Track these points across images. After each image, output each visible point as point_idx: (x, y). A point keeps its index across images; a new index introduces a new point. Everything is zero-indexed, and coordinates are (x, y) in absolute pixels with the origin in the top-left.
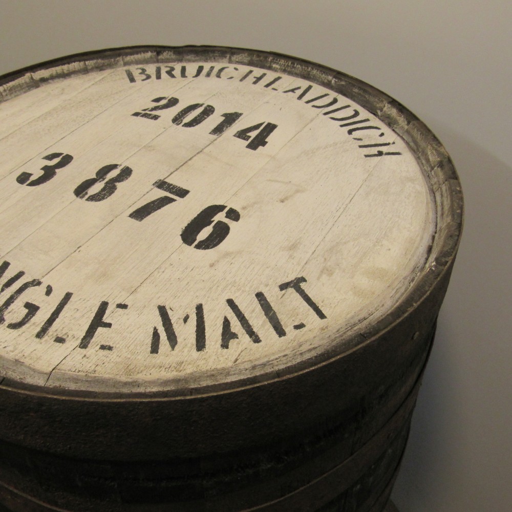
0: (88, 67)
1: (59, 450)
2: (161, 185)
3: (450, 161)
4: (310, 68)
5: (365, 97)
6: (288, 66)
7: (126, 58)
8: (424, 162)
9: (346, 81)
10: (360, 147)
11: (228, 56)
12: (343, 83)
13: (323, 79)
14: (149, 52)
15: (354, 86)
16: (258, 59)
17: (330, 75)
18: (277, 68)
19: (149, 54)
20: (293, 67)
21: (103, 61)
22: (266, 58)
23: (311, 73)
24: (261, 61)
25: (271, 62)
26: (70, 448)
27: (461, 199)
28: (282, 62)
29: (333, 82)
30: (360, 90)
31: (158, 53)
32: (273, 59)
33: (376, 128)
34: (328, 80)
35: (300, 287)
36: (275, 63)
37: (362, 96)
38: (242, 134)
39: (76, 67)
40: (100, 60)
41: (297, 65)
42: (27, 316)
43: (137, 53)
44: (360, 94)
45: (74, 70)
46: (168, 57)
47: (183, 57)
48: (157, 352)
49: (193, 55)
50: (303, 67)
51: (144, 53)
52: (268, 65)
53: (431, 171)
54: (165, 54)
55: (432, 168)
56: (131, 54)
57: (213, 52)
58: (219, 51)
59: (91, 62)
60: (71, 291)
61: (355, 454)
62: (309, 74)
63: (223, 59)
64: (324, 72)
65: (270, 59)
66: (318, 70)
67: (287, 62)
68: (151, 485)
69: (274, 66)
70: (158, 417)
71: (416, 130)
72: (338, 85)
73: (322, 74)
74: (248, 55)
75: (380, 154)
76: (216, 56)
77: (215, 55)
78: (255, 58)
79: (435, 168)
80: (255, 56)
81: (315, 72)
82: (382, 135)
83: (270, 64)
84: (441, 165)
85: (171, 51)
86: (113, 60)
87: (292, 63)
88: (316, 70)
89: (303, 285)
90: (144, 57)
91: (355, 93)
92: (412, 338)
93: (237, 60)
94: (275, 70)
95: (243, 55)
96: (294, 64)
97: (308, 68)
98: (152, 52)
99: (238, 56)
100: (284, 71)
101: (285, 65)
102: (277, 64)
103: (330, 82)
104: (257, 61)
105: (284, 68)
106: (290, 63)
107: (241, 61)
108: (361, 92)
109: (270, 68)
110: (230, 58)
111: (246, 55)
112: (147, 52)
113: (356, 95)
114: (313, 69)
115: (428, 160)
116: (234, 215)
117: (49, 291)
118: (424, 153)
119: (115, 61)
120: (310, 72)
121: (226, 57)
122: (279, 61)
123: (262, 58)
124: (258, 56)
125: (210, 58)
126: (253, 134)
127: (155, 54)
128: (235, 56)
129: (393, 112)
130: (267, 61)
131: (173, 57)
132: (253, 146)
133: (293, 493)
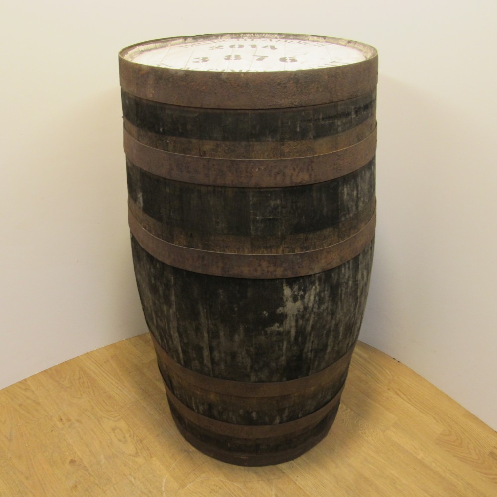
40: (161, 43)
45: (152, 48)
54: (188, 40)
59: (157, 44)
85: (191, 38)
127: (184, 40)
131: (193, 41)
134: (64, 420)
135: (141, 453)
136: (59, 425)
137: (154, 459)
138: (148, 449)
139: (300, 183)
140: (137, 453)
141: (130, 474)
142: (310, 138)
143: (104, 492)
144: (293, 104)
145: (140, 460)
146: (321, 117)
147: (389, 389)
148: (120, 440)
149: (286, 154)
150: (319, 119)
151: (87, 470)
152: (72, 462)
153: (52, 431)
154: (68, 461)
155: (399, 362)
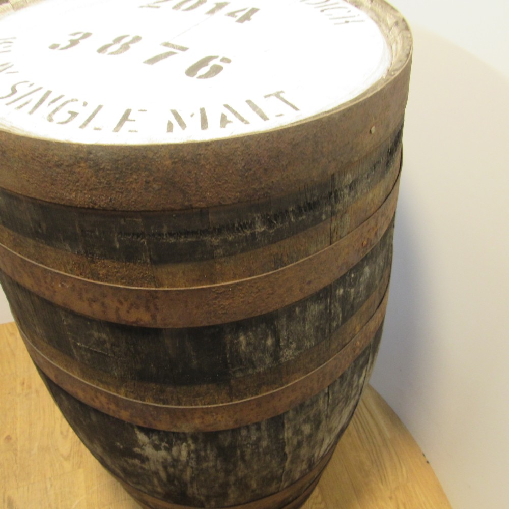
1: (102, 203)
2: (167, 45)
3: (404, 20)
8: (384, 28)
10: (330, 19)
26: (111, 199)
27: (411, 41)
33: (345, 8)
35: (280, 96)
38: (232, 14)
42: (70, 118)
48: (172, 132)
53: (389, 32)
55: (390, 29)
60: (102, 104)
61: (334, 245)
68: (172, 241)
70: (176, 160)
71: (377, 5)
75: (347, 22)
79: (393, 29)
82: (349, 11)
84: (397, 24)
89: (282, 95)
92: (370, 132)
115: (387, 25)
116: (226, 60)
117: (85, 104)
118: (384, 21)
126: (240, 15)
132: (241, 20)
133: (284, 268)
134: (25, 385)
135: (73, 458)
136: (19, 389)
137: (81, 470)
138: (81, 456)
139: (133, 322)
140: (69, 456)
141: (50, 479)
142: (145, 262)
143: (17, 489)
144: (95, 204)
145: (67, 466)
146: (165, 230)
147: (391, 498)
148: (62, 433)
149: (101, 276)
150: (160, 234)
151: (16, 455)
152: (8, 438)
153: (9, 393)
154: (5, 436)
155: (428, 462)
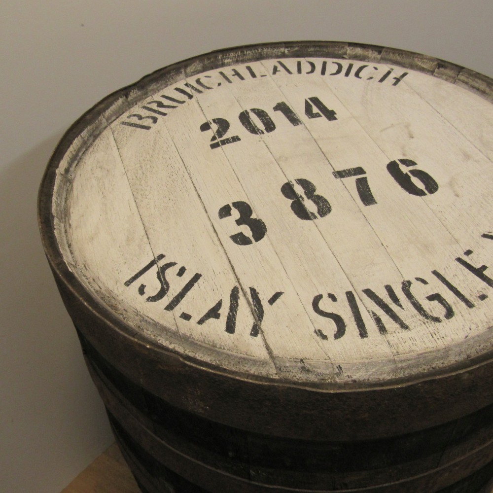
0: (85, 139)
4: (260, 50)
5: (324, 51)
6: (238, 56)
7: (105, 113)
9: (299, 46)
11: (183, 70)
12: (296, 49)
13: (276, 53)
14: (120, 98)
15: (308, 47)
16: (209, 62)
17: (281, 47)
18: (230, 62)
19: (120, 101)
20: (244, 55)
21: (91, 127)
22: (216, 57)
23: (263, 53)
24: (212, 62)
25: (222, 59)
28: (232, 54)
29: (286, 52)
30: (315, 48)
31: (127, 96)
32: (223, 56)
34: (281, 52)
36: (226, 58)
37: (320, 51)
39: (77, 144)
40: (89, 127)
41: (247, 51)
43: (111, 104)
44: (317, 51)
45: (78, 147)
46: (135, 95)
47: (147, 89)
49: (154, 84)
50: (253, 51)
51: (116, 102)
52: (221, 63)
54: (131, 94)
56: (107, 108)
57: (169, 72)
58: (173, 70)
59: (84, 132)
62: (261, 55)
63: (179, 75)
64: (275, 47)
65: (220, 57)
66: (268, 48)
67: (236, 53)
69: (226, 61)
72: (293, 51)
73: (274, 50)
74: (199, 61)
76: (173, 75)
77: (171, 74)
78: (206, 62)
80: (205, 60)
81: (266, 50)
83: (222, 61)
85: (135, 89)
86: (97, 121)
87: (241, 52)
88: (266, 49)
90: (118, 105)
91: (312, 52)
93: (192, 71)
94: (229, 64)
95: (195, 64)
96: (244, 52)
97: (258, 50)
98: (121, 98)
99: (191, 67)
100: (237, 62)
101: (235, 56)
102: (228, 58)
103: (284, 53)
104: (208, 64)
105: (235, 60)
106: (239, 52)
107: (195, 70)
108: (318, 49)
109: (223, 65)
110: (185, 71)
111: (198, 62)
112: (118, 99)
113: (313, 53)
114: (263, 49)
119: (99, 121)
120: (261, 52)
121: (181, 73)
122: (229, 55)
123: (212, 59)
124: (209, 59)
125: (169, 79)
127: (124, 97)
128: (188, 68)
129: (359, 51)
130: (218, 60)
131: (139, 93)
